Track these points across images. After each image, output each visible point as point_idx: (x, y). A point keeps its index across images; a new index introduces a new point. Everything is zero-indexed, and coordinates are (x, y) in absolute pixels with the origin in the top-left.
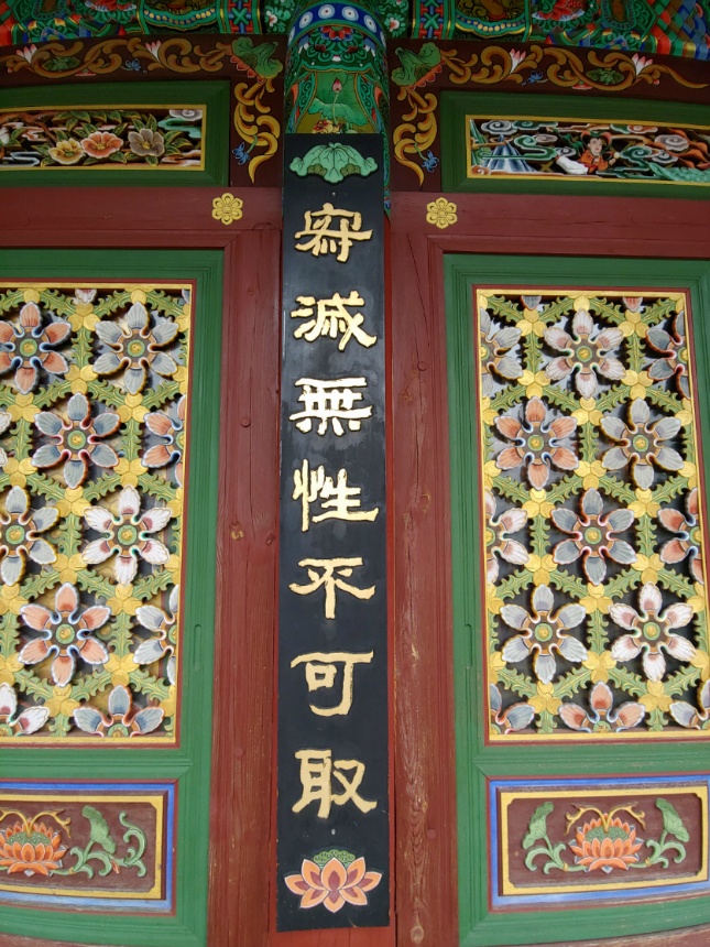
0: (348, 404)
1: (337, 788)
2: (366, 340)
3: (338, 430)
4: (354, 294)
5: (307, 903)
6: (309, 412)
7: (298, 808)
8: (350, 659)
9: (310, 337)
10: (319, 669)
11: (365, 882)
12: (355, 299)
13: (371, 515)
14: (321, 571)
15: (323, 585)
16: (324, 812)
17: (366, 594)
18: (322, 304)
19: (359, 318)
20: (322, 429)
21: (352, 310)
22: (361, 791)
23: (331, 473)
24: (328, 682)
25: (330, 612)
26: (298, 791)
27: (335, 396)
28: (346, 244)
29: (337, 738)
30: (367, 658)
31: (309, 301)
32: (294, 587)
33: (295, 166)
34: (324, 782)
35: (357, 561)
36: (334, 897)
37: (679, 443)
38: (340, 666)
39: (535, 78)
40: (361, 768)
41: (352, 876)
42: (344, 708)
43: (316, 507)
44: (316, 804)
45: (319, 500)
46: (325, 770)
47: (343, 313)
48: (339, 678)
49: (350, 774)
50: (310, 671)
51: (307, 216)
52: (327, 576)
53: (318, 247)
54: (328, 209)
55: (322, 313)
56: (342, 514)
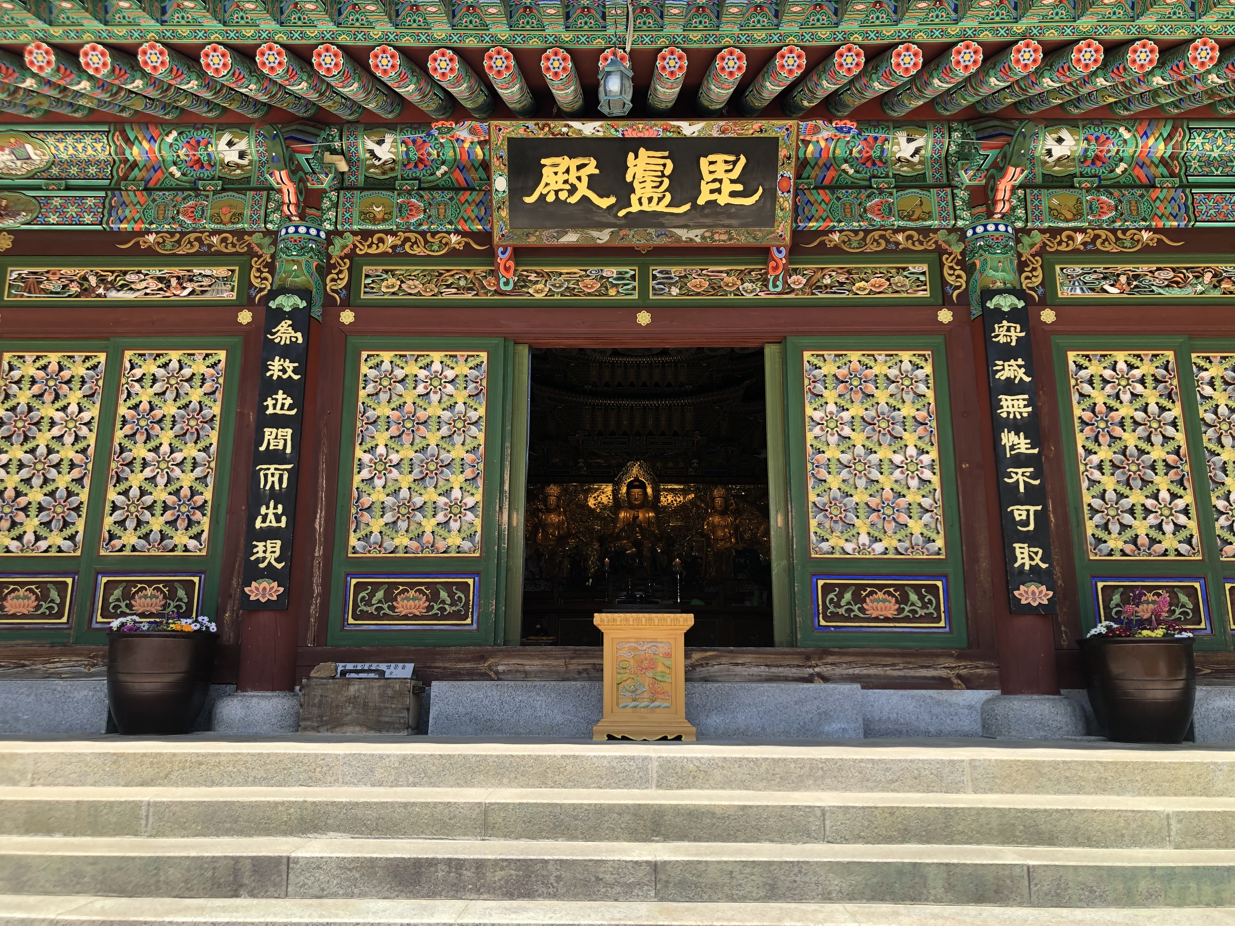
0: (1022, 406)
1: (1032, 559)
2: (1027, 379)
3: (1018, 417)
4: (1020, 360)
5: (1023, 602)
6: (1005, 409)
7: (1016, 565)
8: (1032, 509)
9: (1003, 378)
10: (1019, 512)
11: (1046, 595)
12: (1020, 362)
13: (1036, 451)
14: (1017, 473)
15: (1018, 480)
16: (1027, 567)
17: (1037, 482)
18: (1006, 364)
19: (1023, 370)
20: (1011, 416)
21: (1020, 367)
22: (1041, 560)
23: (1018, 434)
24: (1024, 517)
25: (1022, 489)
26: (1015, 560)
27: (1015, 402)
28: (1014, 339)
29: (1030, 539)
30: (1039, 508)
31: (1001, 363)
32: (1006, 480)
33: (988, 304)
34: (1026, 555)
35: (1032, 469)
36: (1034, 600)
37: (1174, 424)
38: (1028, 511)
39: (1089, 247)
40: (1041, 551)
41: (1041, 592)
42: (1031, 527)
43: (1012, 448)
44: (1023, 564)
45: (1013, 445)
46: (1026, 551)
47: (1016, 368)
48: (1028, 516)
49: (1036, 553)
50: (1016, 513)
51: (996, 326)
52: (1019, 476)
53: (1002, 340)
54: (1005, 323)
55: (1007, 368)
56: (1023, 450)
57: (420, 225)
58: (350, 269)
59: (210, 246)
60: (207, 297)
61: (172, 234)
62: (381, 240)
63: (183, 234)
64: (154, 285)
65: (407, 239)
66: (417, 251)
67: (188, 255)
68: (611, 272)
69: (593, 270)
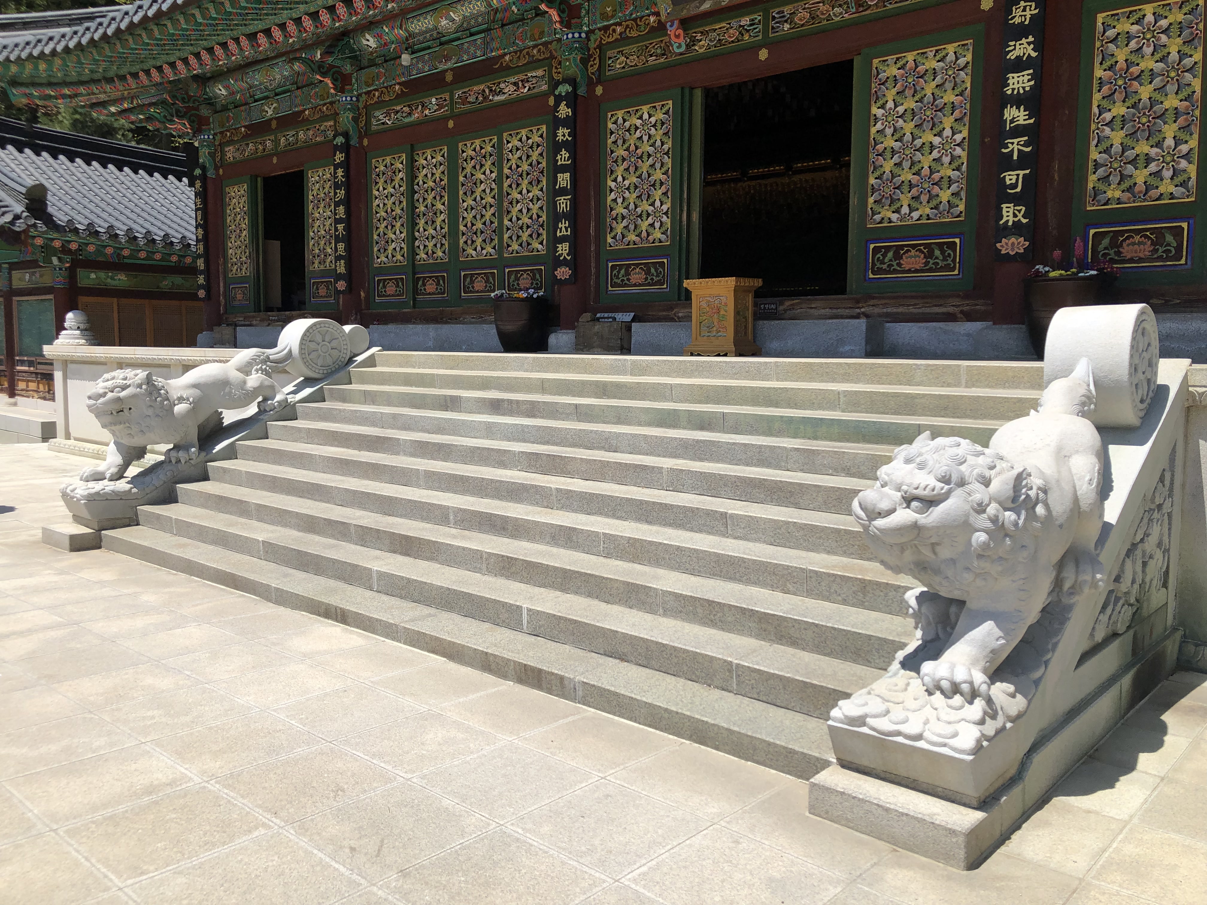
0: (1025, 81)
1: (1015, 216)
2: (1034, 54)
3: (1022, 91)
4: (1030, 37)
5: (1003, 252)
6: (1011, 86)
7: (1001, 222)
8: (1021, 173)
9: (1012, 58)
10: (1010, 177)
11: (1024, 245)
12: (1031, 39)
13: (1032, 121)
14: (1013, 143)
15: (1013, 150)
16: (1010, 223)
17: (1028, 149)
18: (1018, 43)
19: (1032, 46)
20: (1015, 92)
21: (1029, 44)
22: (1023, 216)
23: (1018, 108)
24: (1014, 181)
25: (1015, 157)
27: (1021, 79)
28: (1028, 17)
29: (1016, 200)
30: (1027, 171)
31: (1013, 43)
32: (1003, 150)
34: (1011, 214)
35: (1026, 138)
36: (1013, 250)
37: (1192, 70)
38: (1018, 175)
40: (1024, 209)
41: (1019, 243)
42: (1019, 189)
43: (1012, 121)
44: (1008, 221)
45: (1014, 118)
46: (1011, 210)
47: (1026, 45)
48: (1017, 179)
49: (1019, 211)
50: (1007, 178)
51: (1014, 8)
52: (1015, 145)
53: (1017, 20)
54: (1022, 4)
55: (1018, 47)
56: (1021, 122)
57: (631, 14)
58: (600, 56)
59: (533, 56)
60: (535, 91)
61: (516, 52)
62: (614, 31)
63: (521, 51)
64: (512, 88)
65: (627, 26)
66: (634, 34)
67: (524, 65)
68: (745, 21)
69: (734, 23)
